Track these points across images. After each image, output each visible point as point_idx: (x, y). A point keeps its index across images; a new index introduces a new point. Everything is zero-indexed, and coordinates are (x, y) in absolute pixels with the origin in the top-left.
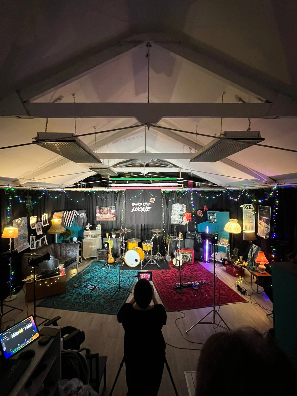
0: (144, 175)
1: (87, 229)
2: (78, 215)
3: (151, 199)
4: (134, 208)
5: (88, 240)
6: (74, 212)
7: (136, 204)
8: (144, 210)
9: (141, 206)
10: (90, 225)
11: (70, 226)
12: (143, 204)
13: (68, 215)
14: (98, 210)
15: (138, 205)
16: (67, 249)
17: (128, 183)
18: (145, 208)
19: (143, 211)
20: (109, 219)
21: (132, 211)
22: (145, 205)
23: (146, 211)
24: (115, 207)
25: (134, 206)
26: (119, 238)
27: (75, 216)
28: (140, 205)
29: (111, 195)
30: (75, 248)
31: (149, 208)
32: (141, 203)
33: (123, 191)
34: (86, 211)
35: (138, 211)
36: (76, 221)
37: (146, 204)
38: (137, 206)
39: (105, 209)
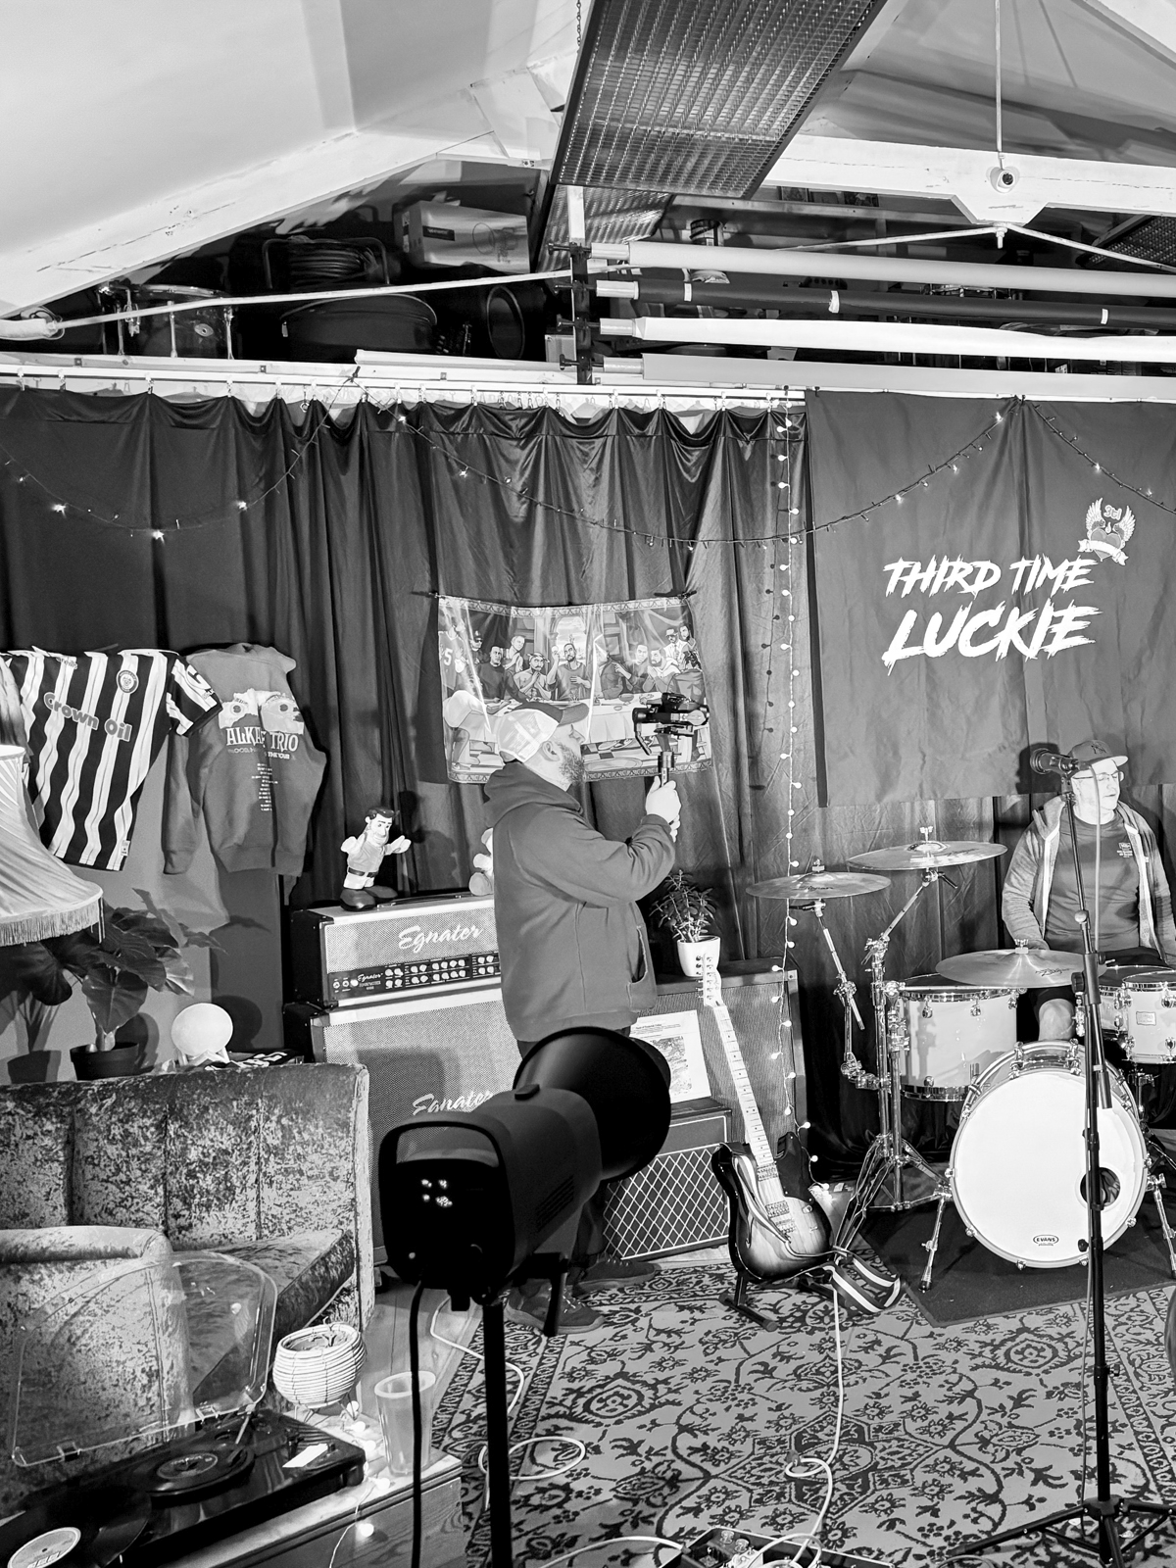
0: (992, 237)
1: (352, 882)
2: (207, 704)
3: (1094, 513)
4: (910, 618)
5: (391, 1022)
6: (145, 663)
7: (927, 577)
8: (1020, 645)
9: (986, 600)
10: (393, 835)
11: (114, 863)
12: (1008, 575)
13: (75, 698)
14: (457, 651)
15: (957, 586)
16: (193, 1154)
17: (841, 316)
18: (1029, 616)
19: (1012, 646)
20: (608, 756)
21: (896, 652)
22: (1028, 588)
23: (1042, 653)
24: (675, 602)
25: (907, 590)
26: (768, 970)
27: (165, 726)
28: (980, 585)
29: (624, 458)
30: (316, 1130)
31: (1073, 616)
32: (985, 566)
33: (778, 417)
34: (290, 665)
35: (955, 648)
36: (183, 794)
37: (1041, 571)
38: (949, 601)
39: (561, 626)
